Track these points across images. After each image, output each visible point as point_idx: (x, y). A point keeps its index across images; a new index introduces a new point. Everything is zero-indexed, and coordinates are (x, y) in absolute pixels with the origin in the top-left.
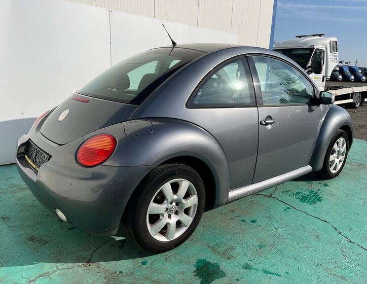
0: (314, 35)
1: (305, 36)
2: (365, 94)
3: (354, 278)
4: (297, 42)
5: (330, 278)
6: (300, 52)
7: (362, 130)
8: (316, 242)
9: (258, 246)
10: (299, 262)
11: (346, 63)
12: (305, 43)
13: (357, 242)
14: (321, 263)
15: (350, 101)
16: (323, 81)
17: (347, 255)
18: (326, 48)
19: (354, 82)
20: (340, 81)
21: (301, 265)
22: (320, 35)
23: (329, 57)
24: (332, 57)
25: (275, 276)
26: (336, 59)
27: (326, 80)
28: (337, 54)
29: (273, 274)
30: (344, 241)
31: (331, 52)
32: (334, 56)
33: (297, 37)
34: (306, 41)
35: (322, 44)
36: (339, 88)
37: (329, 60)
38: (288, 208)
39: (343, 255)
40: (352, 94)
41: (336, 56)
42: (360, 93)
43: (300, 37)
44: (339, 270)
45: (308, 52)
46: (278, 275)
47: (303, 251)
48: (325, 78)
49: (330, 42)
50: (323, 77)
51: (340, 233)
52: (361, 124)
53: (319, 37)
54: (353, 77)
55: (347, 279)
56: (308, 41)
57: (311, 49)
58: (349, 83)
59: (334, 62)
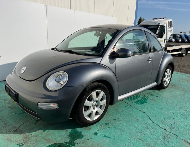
0: (160, 18)
1: (156, 19)
2: (188, 49)
3: (149, 140)
4: (151, 22)
5: (136, 140)
6: (153, 27)
7: (182, 68)
8: (135, 122)
9: (105, 124)
10: (123, 132)
11: (184, 33)
12: (155, 22)
13: (157, 123)
14: (134, 132)
15: (180, 52)
16: (164, 42)
17: (149, 129)
18: (166, 25)
19: (187, 43)
20: (180, 42)
21: (124, 133)
22: (164, 18)
23: (168, 30)
24: (169, 30)
25: (108, 138)
26: (172, 31)
27: (166, 42)
28: (172, 28)
29: (107, 137)
30: (150, 122)
31: (169, 27)
32: (171, 29)
33: (152, 19)
34: (156, 21)
35: (164, 23)
36: (173, 46)
37: (168, 31)
38: (128, 106)
39: (147, 129)
40: (181, 49)
41: (172, 29)
42: (185, 48)
43: (153, 19)
44: (142, 136)
45: (156, 27)
46: (110, 138)
47: (127, 127)
48: (166, 41)
49: (169, 22)
50: (165, 40)
51: (149, 118)
52: (183, 64)
53: (163, 19)
54: (187, 40)
55: (145, 141)
56: (157, 21)
57: (158, 25)
58: (185, 43)
59: (171, 32)
